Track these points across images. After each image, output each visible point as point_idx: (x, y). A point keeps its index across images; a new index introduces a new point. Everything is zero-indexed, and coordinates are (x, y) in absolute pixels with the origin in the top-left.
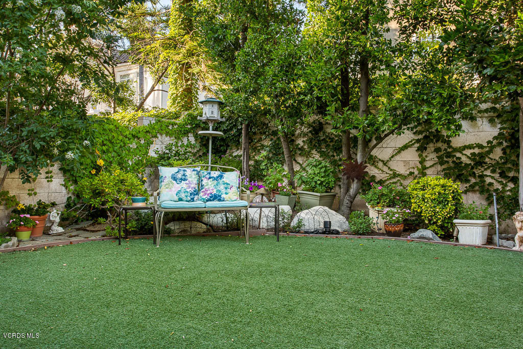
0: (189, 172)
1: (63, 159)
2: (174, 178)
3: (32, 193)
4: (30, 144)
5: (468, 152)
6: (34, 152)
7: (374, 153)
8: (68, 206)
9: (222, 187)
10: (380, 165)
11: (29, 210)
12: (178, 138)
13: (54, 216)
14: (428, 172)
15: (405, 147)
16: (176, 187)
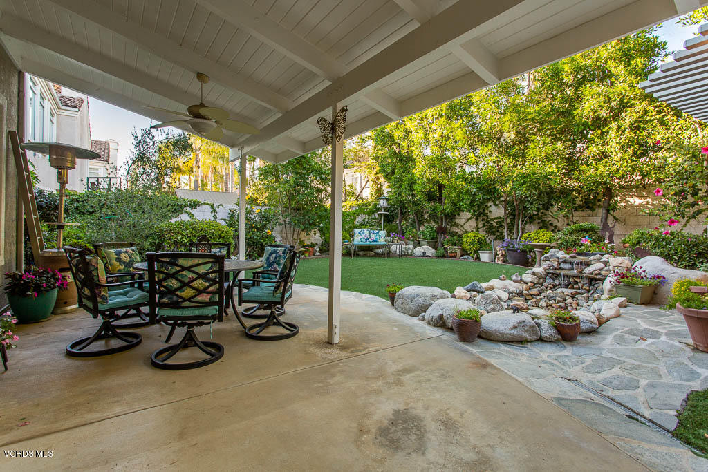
0: (365, 231)
1: (319, 226)
2: (359, 233)
3: (309, 239)
4: (309, 221)
5: (496, 221)
6: (310, 224)
7: (457, 221)
8: (322, 245)
9: (378, 237)
10: (460, 227)
11: (308, 245)
12: (369, 215)
13: (317, 248)
14: (480, 230)
15: (470, 219)
16: (360, 237)
